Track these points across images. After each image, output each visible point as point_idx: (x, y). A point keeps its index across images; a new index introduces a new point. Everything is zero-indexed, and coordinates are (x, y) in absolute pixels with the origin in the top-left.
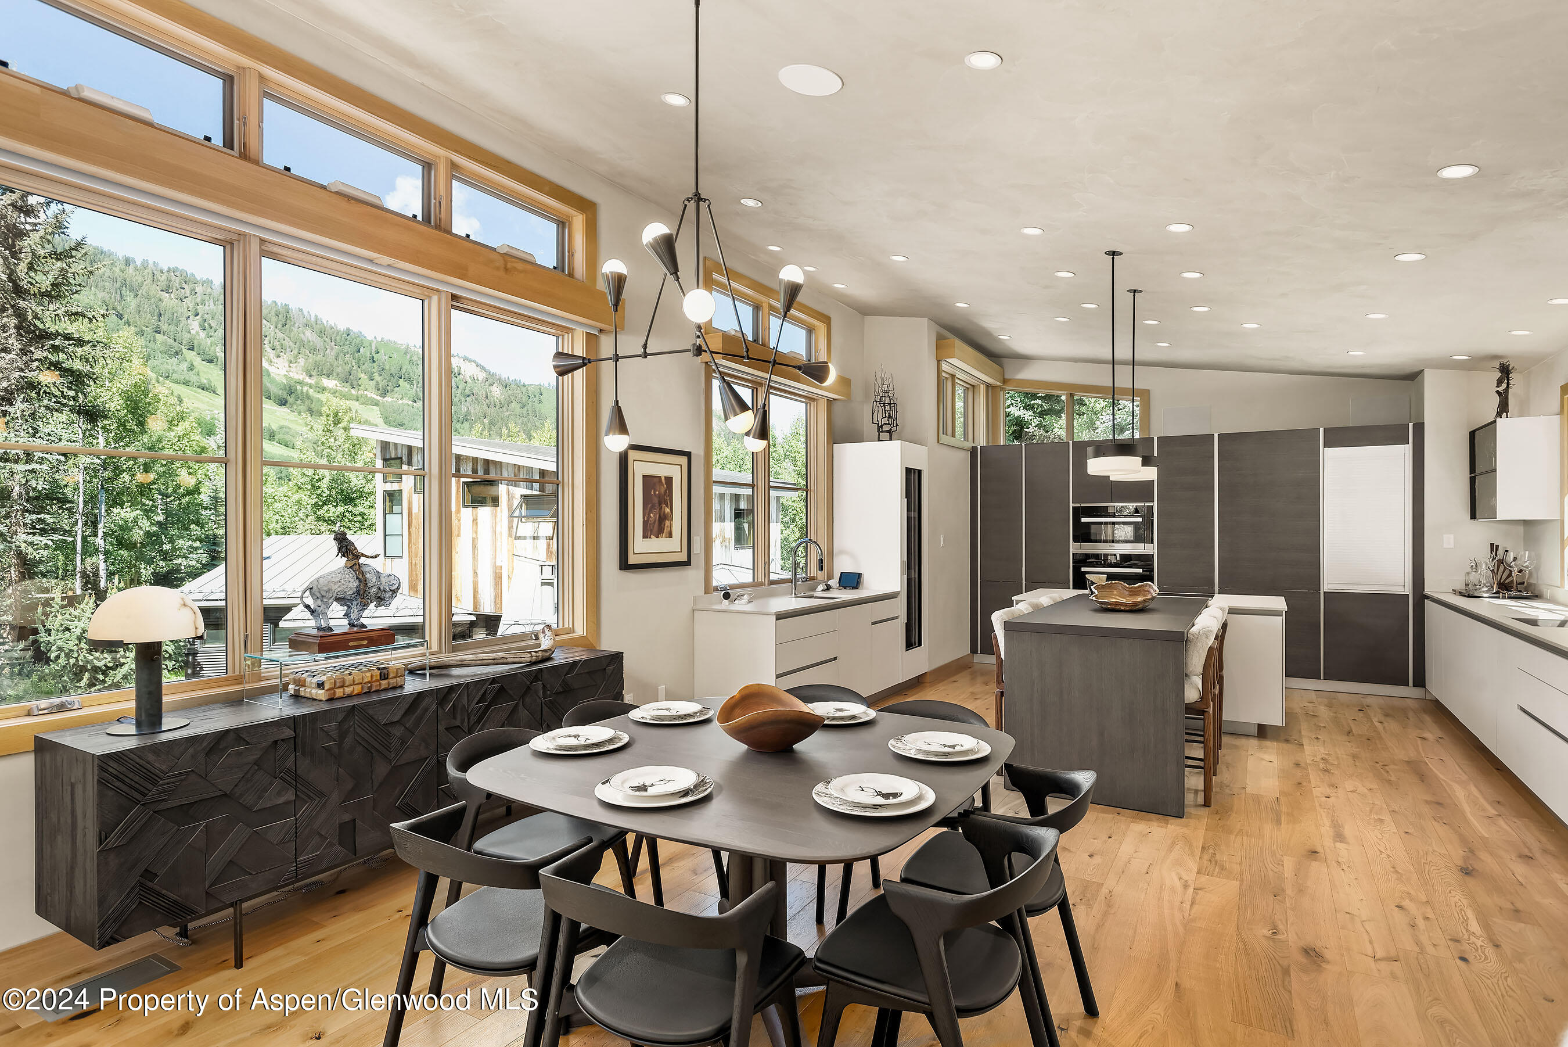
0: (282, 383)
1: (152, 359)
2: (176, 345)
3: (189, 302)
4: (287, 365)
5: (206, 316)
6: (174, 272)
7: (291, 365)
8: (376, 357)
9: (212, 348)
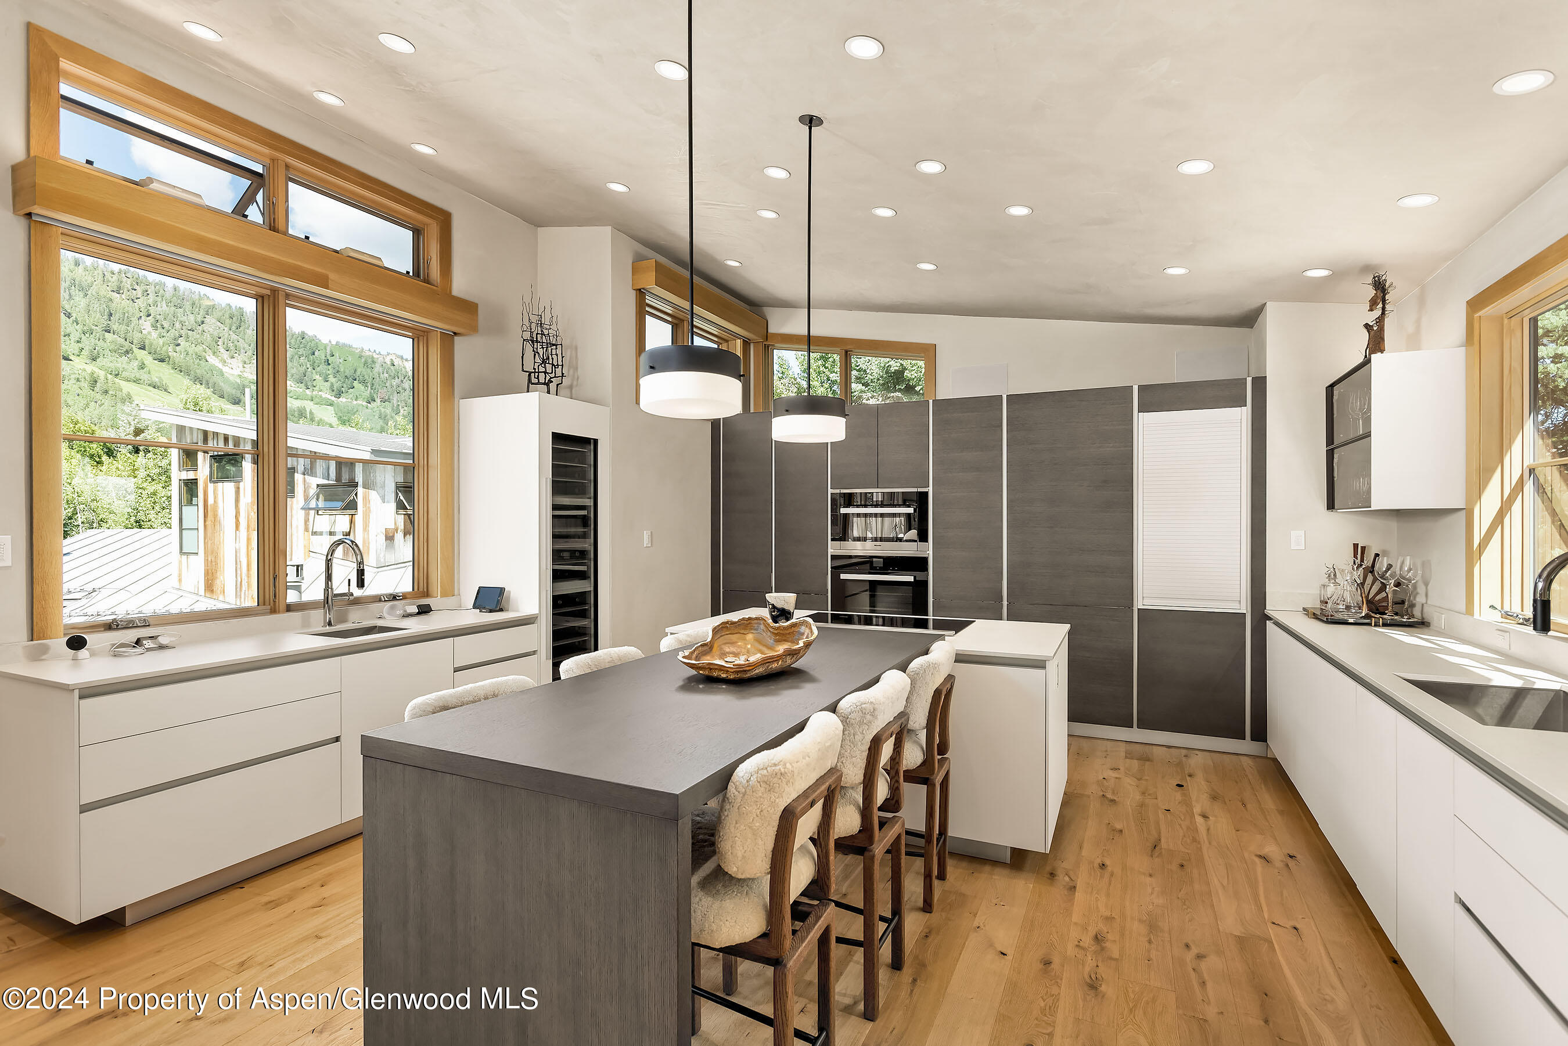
0: (236, 382)
1: (101, 357)
2: (127, 344)
3: (141, 303)
4: (241, 365)
5: (158, 316)
6: (125, 273)
7: (245, 365)
8: (331, 359)
9: (164, 348)
